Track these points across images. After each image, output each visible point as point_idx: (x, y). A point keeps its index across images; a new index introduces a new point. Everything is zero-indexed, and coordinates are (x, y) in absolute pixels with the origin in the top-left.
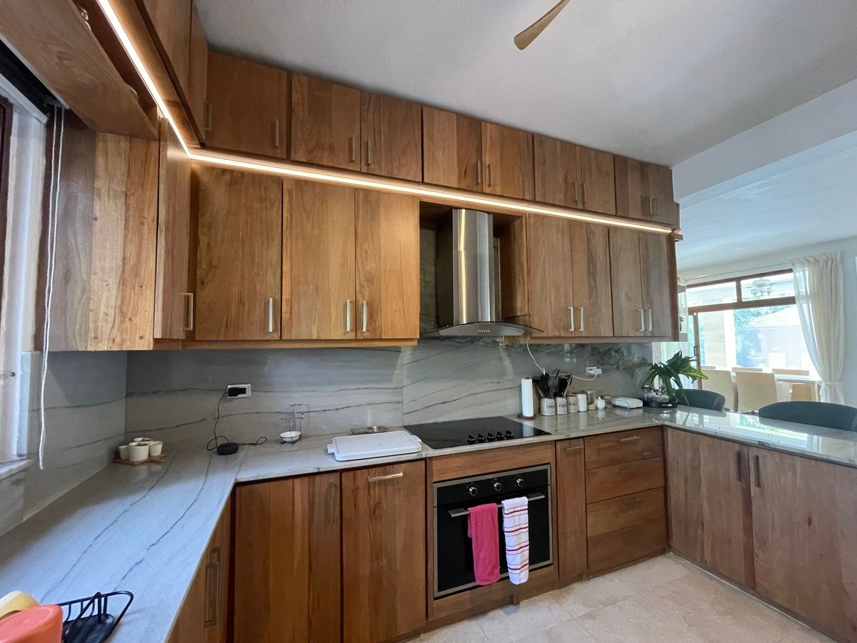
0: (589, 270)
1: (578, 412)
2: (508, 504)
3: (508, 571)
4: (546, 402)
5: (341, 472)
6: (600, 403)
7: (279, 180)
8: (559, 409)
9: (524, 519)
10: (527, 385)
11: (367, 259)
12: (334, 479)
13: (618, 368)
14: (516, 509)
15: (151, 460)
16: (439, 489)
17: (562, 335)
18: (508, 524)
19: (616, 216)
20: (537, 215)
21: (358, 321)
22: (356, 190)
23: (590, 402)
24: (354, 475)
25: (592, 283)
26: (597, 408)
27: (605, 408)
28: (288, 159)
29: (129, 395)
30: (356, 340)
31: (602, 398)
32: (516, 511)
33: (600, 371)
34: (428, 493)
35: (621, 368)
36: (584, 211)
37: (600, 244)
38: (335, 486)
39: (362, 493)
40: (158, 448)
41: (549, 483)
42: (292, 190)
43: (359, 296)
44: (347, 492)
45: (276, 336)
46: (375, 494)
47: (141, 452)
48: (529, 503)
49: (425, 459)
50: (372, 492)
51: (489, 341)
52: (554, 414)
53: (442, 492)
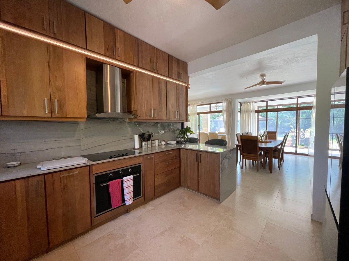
0: (159, 95)
1: (155, 146)
2: (125, 179)
3: (125, 201)
4: (144, 143)
5: (44, 175)
6: (163, 143)
8: (148, 145)
9: (131, 183)
10: (137, 137)
11: (56, 80)
13: (170, 131)
14: (128, 180)
16: (96, 177)
17: (149, 119)
18: (125, 185)
19: (169, 77)
20: (139, 72)
21: (52, 108)
22: (48, 45)
23: (160, 142)
24: (52, 175)
25: (160, 100)
27: (165, 144)
30: (52, 117)
31: (164, 141)
32: (128, 181)
33: (163, 132)
34: (91, 178)
35: (171, 131)
36: (157, 73)
37: (163, 86)
38: (41, 181)
39: (57, 182)
41: (141, 169)
43: (52, 97)
44: (48, 183)
46: (64, 181)
49: (89, 166)
50: (62, 181)
51: (121, 120)
52: (147, 147)
53: (97, 178)
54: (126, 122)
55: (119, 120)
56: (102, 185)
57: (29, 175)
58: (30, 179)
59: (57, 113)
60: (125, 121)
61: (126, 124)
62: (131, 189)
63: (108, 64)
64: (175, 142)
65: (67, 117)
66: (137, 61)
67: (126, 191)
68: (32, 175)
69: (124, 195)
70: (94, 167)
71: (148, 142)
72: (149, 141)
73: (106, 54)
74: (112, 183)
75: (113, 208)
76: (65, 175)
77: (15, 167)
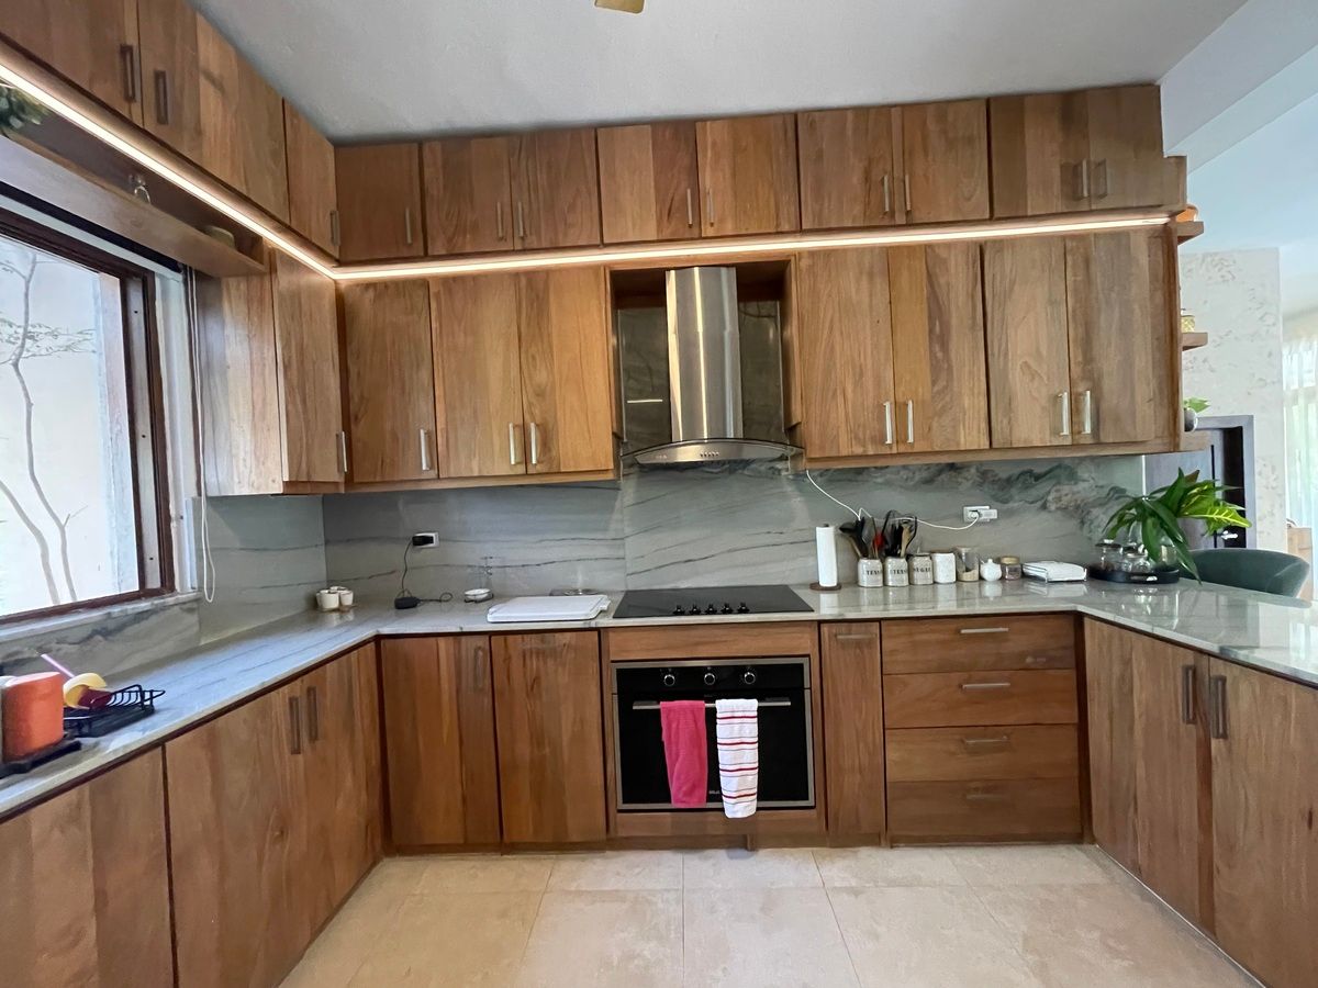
0: (931, 331)
1: (935, 582)
2: (723, 706)
3: (722, 801)
4: (865, 565)
5: (490, 634)
6: (991, 571)
8: (890, 577)
9: (751, 730)
10: (826, 537)
11: (535, 367)
12: (482, 642)
13: (1044, 507)
14: (736, 714)
15: (341, 610)
16: (620, 672)
17: (871, 452)
18: (723, 731)
19: (993, 219)
20: (813, 253)
21: (527, 450)
22: (516, 275)
23: (964, 565)
24: (505, 640)
25: (940, 355)
26: (981, 578)
27: (1002, 579)
28: (426, 257)
29: (327, 542)
30: (526, 474)
31: (997, 561)
32: (738, 720)
33: (994, 514)
34: (604, 673)
35: (1053, 507)
36: (911, 225)
37: (958, 280)
38: (483, 650)
39: (516, 663)
40: (348, 599)
41: (807, 685)
42: (439, 292)
43: (527, 417)
44: (498, 660)
45: (433, 474)
46: (532, 664)
47: (331, 600)
49: (598, 630)
50: (528, 662)
51: (763, 468)
52: (880, 584)
53: (623, 675)
54: (784, 473)
55: (753, 466)
56: (635, 708)
57: (458, 630)
58: (464, 639)
59: (538, 461)
60: (779, 471)
61: (784, 481)
62: (751, 756)
63: (669, 269)
64: (1082, 574)
65: (563, 470)
66: (793, 209)
67: (725, 757)
68: (464, 630)
69: (719, 775)
70: (613, 637)
71: (892, 563)
72: (896, 555)
73: (666, 234)
74: (670, 710)
75: (673, 805)
76: (533, 642)
77: (476, 602)
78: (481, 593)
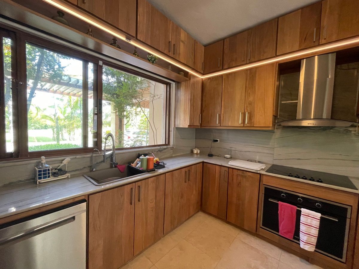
3: (299, 241)
5: (229, 168)
7: (222, 76)
9: (316, 223)
11: (249, 96)
12: (227, 169)
14: (310, 216)
15: (197, 154)
16: (266, 188)
18: (303, 219)
21: (244, 119)
22: (246, 70)
24: (233, 170)
28: (223, 69)
29: (196, 138)
30: (244, 126)
32: (310, 218)
34: (260, 188)
38: (227, 171)
39: (235, 177)
40: (199, 152)
41: (348, 216)
42: (225, 78)
43: (246, 110)
44: (230, 175)
45: (219, 125)
47: (195, 152)
48: (321, 217)
49: (260, 174)
50: (238, 177)
56: (269, 200)
57: (221, 165)
58: (222, 167)
59: (247, 123)
60: (350, 131)
62: (315, 232)
63: (303, 59)
65: (255, 126)
67: (303, 228)
69: (299, 232)
73: (302, 48)
74: (282, 205)
75: (279, 234)
76: (240, 173)
77: (227, 158)
78: (228, 156)
